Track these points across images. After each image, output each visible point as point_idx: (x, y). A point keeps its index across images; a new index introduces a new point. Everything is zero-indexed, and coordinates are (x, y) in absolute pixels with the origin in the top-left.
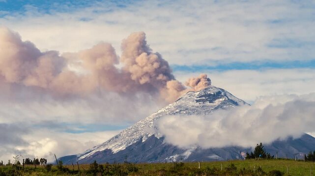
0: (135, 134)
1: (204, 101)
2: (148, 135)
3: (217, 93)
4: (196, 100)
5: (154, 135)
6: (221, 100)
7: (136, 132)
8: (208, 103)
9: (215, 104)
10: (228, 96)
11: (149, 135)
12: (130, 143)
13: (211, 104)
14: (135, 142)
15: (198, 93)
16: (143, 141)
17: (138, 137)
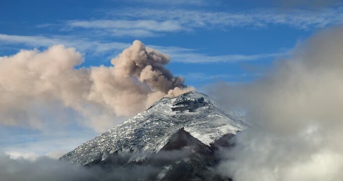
0: (93, 150)
1: (182, 110)
2: (109, 151)
3: (199, 100)
4: (172, 109)
5: (117, 152)
6: (204, 108)
7: (94, 147)
8: (187, 112)
9: (196, 113)
10: (213, 103)
11: (111, 152)
12: (86, 162)
13: (192, 113)
14: (92, 160)
15: (175, 99)
16: (103, 159)
17: (96, 154)
